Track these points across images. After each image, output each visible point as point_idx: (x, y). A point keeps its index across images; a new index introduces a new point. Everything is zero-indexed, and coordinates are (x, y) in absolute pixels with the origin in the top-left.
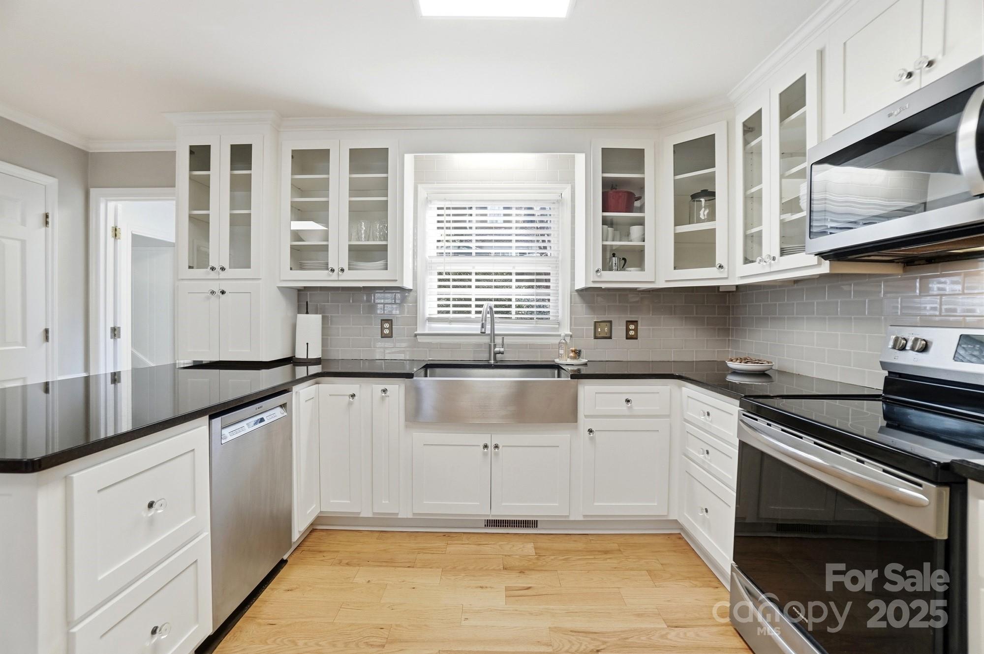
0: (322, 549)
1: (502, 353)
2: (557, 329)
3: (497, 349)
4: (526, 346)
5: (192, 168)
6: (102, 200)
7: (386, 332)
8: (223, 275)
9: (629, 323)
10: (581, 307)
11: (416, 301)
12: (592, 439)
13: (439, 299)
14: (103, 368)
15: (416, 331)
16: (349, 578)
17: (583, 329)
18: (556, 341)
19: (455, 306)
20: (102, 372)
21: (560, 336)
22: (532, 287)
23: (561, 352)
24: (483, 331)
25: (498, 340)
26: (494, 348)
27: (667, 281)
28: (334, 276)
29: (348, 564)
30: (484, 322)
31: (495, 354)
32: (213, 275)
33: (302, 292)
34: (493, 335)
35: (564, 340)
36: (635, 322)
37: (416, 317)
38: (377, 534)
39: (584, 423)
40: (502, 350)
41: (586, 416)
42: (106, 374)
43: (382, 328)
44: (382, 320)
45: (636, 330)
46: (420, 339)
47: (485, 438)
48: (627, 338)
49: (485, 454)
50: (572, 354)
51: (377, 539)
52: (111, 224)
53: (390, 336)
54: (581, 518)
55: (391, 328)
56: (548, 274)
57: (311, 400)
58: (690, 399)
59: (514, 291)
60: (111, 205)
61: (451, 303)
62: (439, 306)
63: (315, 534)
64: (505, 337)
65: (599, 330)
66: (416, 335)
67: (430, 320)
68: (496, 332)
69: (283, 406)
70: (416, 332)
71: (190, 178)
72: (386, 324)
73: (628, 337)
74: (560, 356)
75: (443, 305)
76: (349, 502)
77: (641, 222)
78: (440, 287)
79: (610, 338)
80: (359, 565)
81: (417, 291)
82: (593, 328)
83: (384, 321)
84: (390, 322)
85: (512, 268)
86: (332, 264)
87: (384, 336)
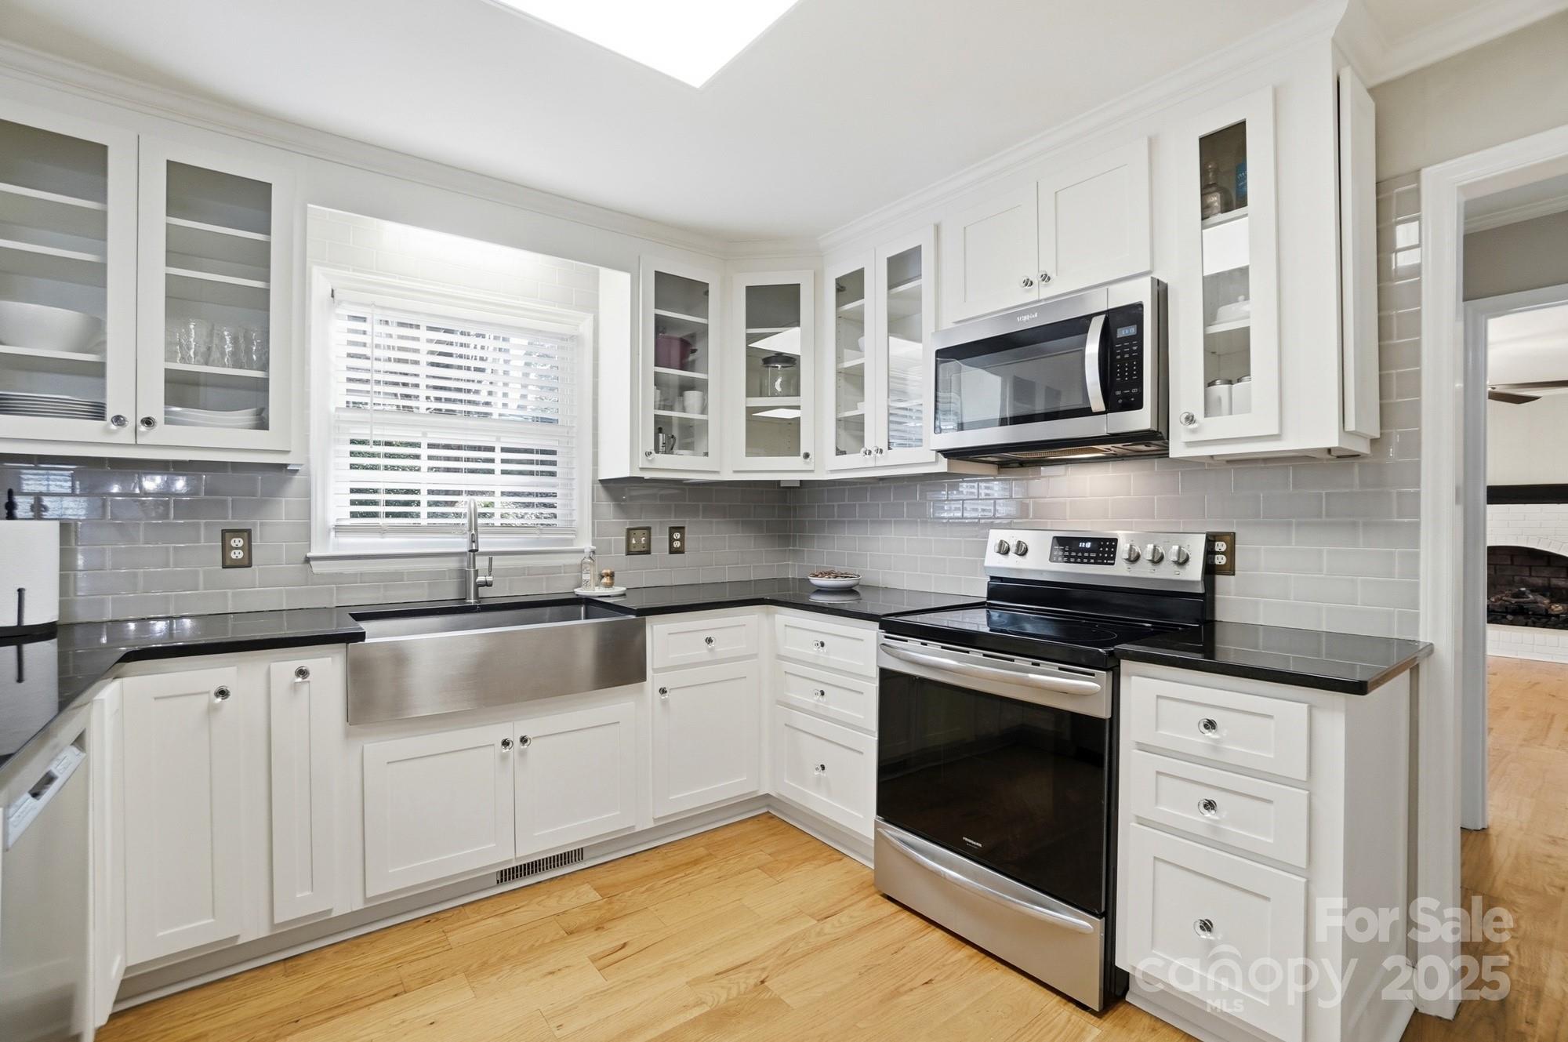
1: (490, 585)
2: (570, 542)
3: (481, 579)
4: (523, 570)
7: (237, 554)
9: (673, 530)
10: (607, 506)
11: (308, 494)
12: (665, 703)
13: (353, 491)
15: (309, 551)
17: (610, 541)
18: (576, 560)
19: (388, 503)
21: (582, 551)
22: (531, 473)
23: (586, 577)
25: (481, 563)
26: (476, 577)
27: (735, 472)
30: (473, 532)
31: (478, 585)
35: (590, 557)
36: (680, 529)
37: (308, 527)
39: (654, 679)
40: (489, 579)
41: (657, 670)
43: (226, 548)
44: (224, 532)
45: (682, 540)
46: (316, 567)
47: (503, 729)
48: (671, 552)
49: (506, 757)
50: (604, 579)
53: (247, 563)
54: (651, 825)
55: (246, 548)
56: (554, 453)
58: (788, 629)
59: (498, 477)
61: (382, 497)
62: (353, 503)
64: (495, 557)
65: (634, 542)
66: (308, 560)
67: (338, 529)
68: (482, 549)
70: (309, 555)
72: (236, 539)
73: (673, 551)
74: (584, 583)
75: (363, 503)
76: (212, 920)
77: (701, 386)
78: (353, 467)
79: (648, 552)
81: (308, 474)
82: (624, 538)
83: (227, 534)
84: (246, 534)
85: (494, 439)
86: (119, 407)
87: (229, 564)
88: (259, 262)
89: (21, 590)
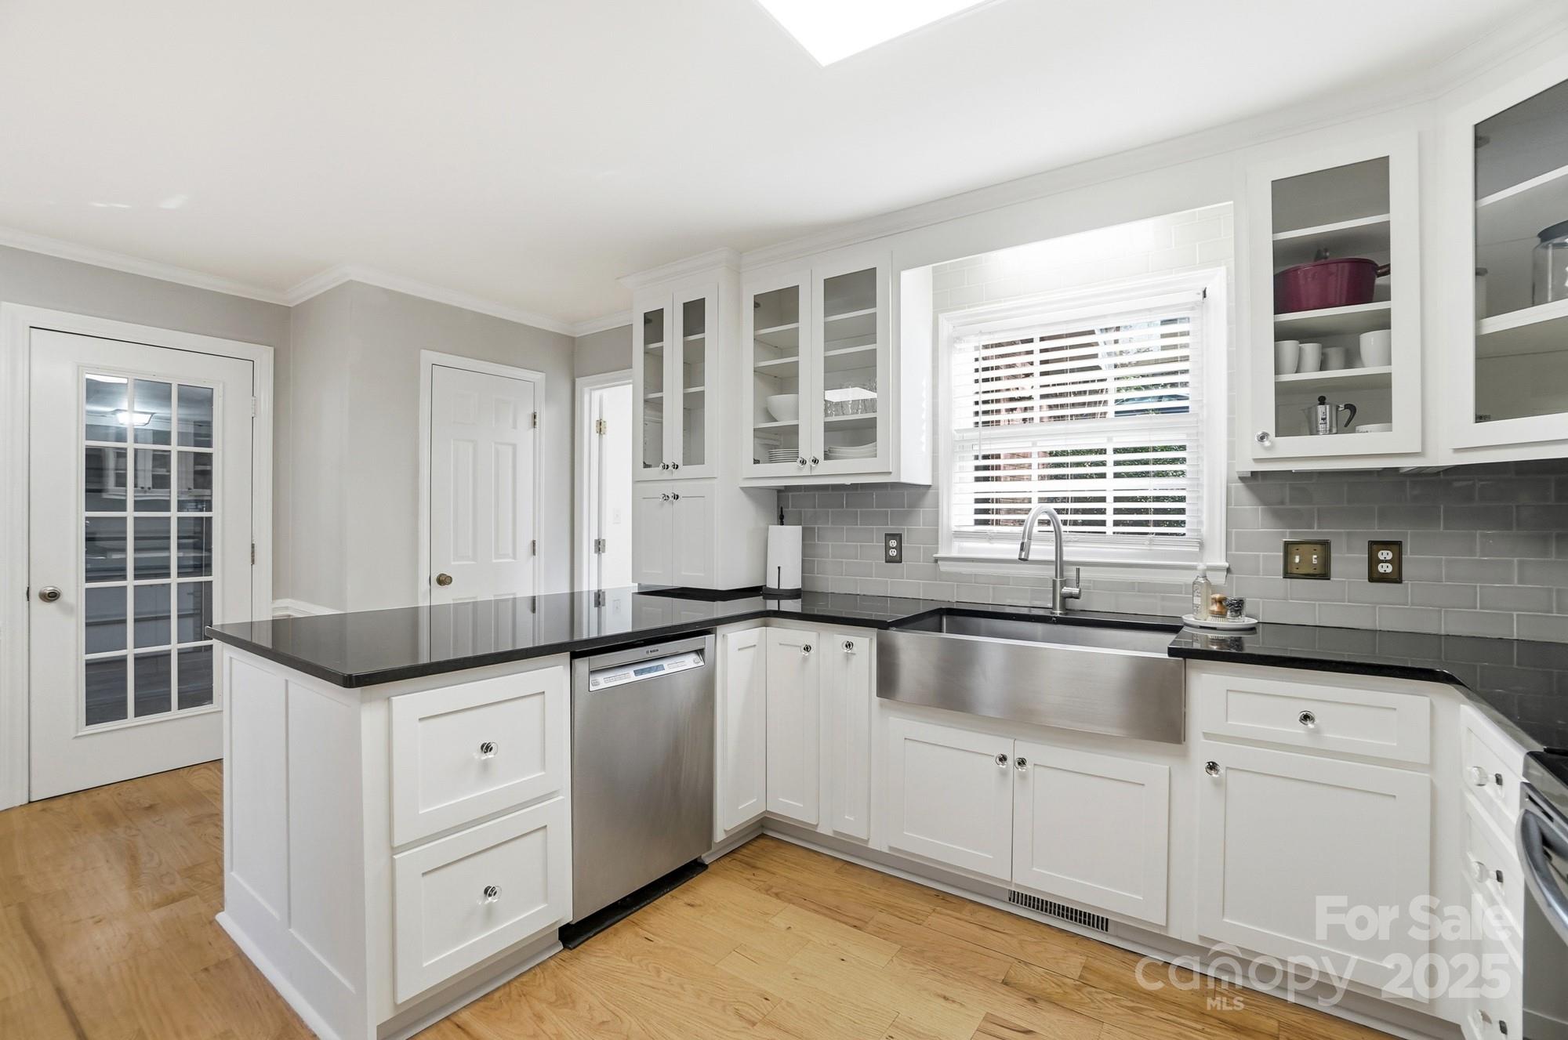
0: (758, 864)
1: (1077, 597)
2: (1199, 556)
3: (1066, 590)
4: (1131, 586)
5: (647, 342)
6: (586, 389)
7: (893, 553)
8: (676, 474)
9: (1375, 546)
10: (1253, 513)
11: (937, 505)
13: (977, 501)
14: (588, 585)
15: (936, 553)
16: (768, 914)
17: (1258, 556)
18: (1188, 578)
20: (585, 589)
21: (1194, 568)
22: (1146, 475)
23: (1197, 601)
24: (1023, 557)
25: (1071, 573)
26: (1062, 587)
27: (1457, 450)
28: (806, 471)
29: (777, 895)
30: (1026, 540)
31: (1065, 597)
32: (666, 474)
33: (782, 493)
34: (1060, 564)
35: (1205, 577)
36: (1396, 546)
37: (936, 531)
38: (840, 864)
39: (1200, 748)
40: (1076, 591)
41: (1206, 735)
42: (589, 591)
43: (887, 548)
44: (886, 535)
45: (1395, 562)
46: (944, 567)
47: (1004, 746)
48: (1372, 579)
49: (1004, 773)
50: (1215, 608)
51: (836, 872)
52: (596, 417)
53: (898, 560)
54: (1197, 942)
55: (899, 548)
56: (1183, 448)
57: (753, 649)
58: (1471, 736)
59: (1110, 482)
60: (596, 394)
62: (977, 511)
63: (762, 842)
64: (1081, 568)
65: (1297, 560)
66: (936, 560)
67: (960, 535)
68: (1065, 558)
69: (700, 652)
70: (935, 555)
71: (646, 353)
72: (893, 541)
73: (1375, 577)
74: (1195, 610)
78: (978, 479)
79: (1324, 576)
80: (790, 901)
81: (937, 489)
82: (1282, 554)
83: (890, 536)
84: (898, 537)
85: (1106, 440)
86: (804, 453)
87: (890, 560)
88: (869, 330)
89: (779, 568)
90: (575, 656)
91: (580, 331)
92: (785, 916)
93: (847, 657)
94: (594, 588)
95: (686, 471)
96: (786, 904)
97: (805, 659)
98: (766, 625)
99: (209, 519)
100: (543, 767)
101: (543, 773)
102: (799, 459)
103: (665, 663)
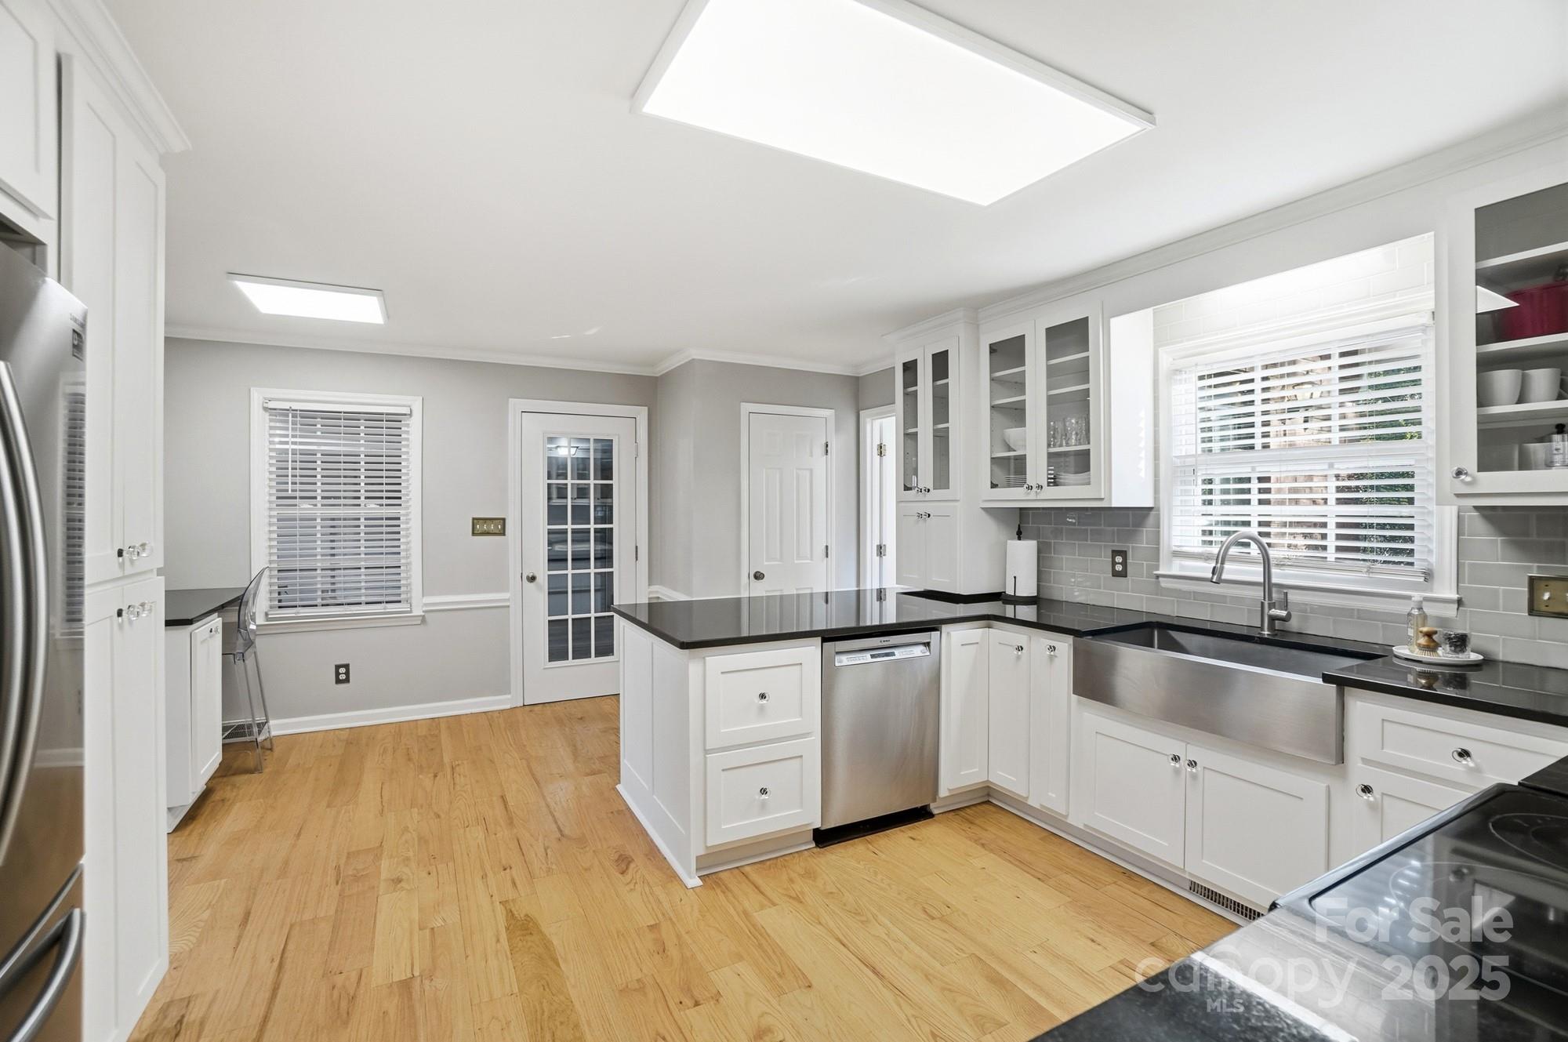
0: (977, 822)
1: (1285, 619)
2: (1421, 586)
3: (1274, 612)
4: (1348, 612)
6: (868, 420)
7: (1119, 568)
8: (929, 496)
11: (1158, 526)
13: (1206, 523)
14: (871, 584)
15: (1158, 570)
17: (1497, 591)
18: (1403, 608)
20: (868, 587)
21: (1409, 598)
23: (1411, 632)
24: (1216, 576)
25: (1278, 595)
26: (1270, 609)
28: (1032, 495)
29: (983, 845)
30: (1219, 565)
31: (1273, 619)
32: (921, 497)
33: (1023, 512)
34: (1267, 584)
35: (1420, 609)
37: (1158, 549)
38: (1045, 834)
39: (1358, 771)
40: (1284, 613)
41: (1365, 761)
42: (872, 590)
43: (1114, 563)
44: (1113, 551)
46: (1164, 582)
47: (1177, 748)
49: (1177, 772)
50: (1423, 641)
51: (1041, 839)
52: (877, 442)
53: (1123, 574)
55: (1124, 564)
56: (1412, 475)
57: (975, 646)
60: (877, 423)
61: (1220, 528)
62: (1205, 533)
63: (986, 806)
65: (1546, 597)
66: (1158, 577)
67: (1186, 554)
68: (1274, 580)
69: (927, 644)
70: (1156, 572)
71: (904, 394)
72: (1119, 557)
74: (1407, 641)
78: (1205, 503)
80: (992, 851)
81: (1158, 510)
82: (1525, 589)
83: (1115, 553)
84: (1123, 554)
85: (1326, 467)
86: (1031, 480)
87: (1116, 574)
88: (1082, 371)
89: (1015, 577)
90: (824, 640)
91: (863, 372)
92: (983, 860)
93: (1051, 658)
94: (876, 586)
95: (936, 494)
96: (987, 852)
97: (1018, 658)
98: (989, 627)
99: (611, 529)
100: (801, 715)
101: (800, 719)
102: (1026, 486)
103: (896, 651)
